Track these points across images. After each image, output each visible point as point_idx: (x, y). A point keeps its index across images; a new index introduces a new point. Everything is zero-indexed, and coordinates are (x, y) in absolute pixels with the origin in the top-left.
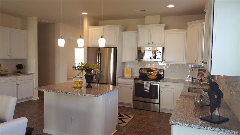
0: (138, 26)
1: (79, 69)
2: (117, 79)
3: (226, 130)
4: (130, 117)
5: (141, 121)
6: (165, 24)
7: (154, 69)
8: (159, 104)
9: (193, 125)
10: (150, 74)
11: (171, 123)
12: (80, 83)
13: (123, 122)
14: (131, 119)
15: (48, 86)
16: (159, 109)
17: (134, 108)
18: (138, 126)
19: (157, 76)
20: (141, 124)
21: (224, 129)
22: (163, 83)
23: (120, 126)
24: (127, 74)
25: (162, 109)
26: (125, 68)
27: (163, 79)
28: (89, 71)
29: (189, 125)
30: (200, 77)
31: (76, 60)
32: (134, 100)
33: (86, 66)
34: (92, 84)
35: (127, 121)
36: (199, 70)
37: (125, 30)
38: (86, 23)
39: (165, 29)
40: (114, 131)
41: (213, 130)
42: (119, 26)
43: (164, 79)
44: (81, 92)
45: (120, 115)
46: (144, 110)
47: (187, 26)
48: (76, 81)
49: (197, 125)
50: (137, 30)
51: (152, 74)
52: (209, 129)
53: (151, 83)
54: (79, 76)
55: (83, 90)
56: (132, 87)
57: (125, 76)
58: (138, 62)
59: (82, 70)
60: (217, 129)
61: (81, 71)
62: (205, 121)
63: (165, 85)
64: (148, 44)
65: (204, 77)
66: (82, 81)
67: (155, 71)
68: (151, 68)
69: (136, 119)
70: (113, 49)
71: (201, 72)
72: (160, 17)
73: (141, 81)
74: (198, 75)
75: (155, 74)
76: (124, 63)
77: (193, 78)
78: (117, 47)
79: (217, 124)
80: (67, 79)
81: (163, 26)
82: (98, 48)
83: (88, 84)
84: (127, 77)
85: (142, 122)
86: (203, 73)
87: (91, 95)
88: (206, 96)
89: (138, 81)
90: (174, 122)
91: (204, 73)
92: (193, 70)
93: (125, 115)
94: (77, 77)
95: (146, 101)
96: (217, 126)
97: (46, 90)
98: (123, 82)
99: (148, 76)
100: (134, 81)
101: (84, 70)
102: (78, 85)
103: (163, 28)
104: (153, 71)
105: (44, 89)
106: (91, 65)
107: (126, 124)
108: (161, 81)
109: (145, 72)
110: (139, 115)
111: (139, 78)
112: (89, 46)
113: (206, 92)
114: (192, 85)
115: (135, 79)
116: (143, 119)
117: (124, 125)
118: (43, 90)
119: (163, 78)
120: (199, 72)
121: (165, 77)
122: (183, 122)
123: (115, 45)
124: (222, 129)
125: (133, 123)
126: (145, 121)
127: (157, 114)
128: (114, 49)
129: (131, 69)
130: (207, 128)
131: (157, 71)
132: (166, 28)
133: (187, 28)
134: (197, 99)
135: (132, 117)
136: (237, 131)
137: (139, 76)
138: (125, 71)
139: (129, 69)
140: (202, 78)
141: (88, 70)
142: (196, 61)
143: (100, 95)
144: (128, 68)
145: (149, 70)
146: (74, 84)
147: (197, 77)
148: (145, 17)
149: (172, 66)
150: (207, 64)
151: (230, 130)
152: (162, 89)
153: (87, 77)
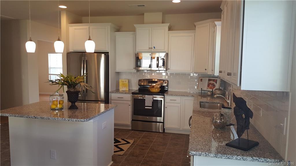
0: (135, 26)
1: (58, 84)
2: (110, 94)
3: (259, 159)
4: (128, 143)
5: (143, 146)
6: (168, 24)
7: (156, 80)
8: (163, 123)
9: (220, 155)
10: (152, 87)
11: (192, 153)
12: (59, 103)
13: (120, 150)
14: (130, 145)
15: (13, 108)
16: (164, 129)
17: (133, 130)
18: (140, 153)
19: (160, 89)
20: (143, 149)
21: (257, 158)
22: (168, 98)
23: (118, 156)
24: (123, 88)
25: (167, 129)
26: (120, 80)
27: (167, 92)
28: (72, 86)
29: (214, 155)
30: (211, 88)
31: (51, 69)
32: (132, 120)
33: (68, 80)
34: (76, 104)
35: (125, 147)
36: (209, 80)
37: (118, 30)
38: (64, 20)
39: (168, 31)
40: (110, 163)
41: (244, 160)
42: (110, 24)
43: (169, 92)
44: (62, 115)
45: (116, 141)
46: (145, 131)
47: (195, 26)
48: (55, 101)
49: (224, 154)
50: (134, 30)
51: (155, 87)
52: (239, 158)
53: (153, 98)
54: (57, 93)
55: (64, 113)
56: (130, 104)
57: (120, 90)
58: (137, 72)
59: (63, 84)
60: (249, 158)
61: (61, 86)
62: (232, 147)
63: (170, 100)
64: (148, 49)
65: (215, 89)
66: (62, 100)
67: (158, 83)
68: (152, 79)
69: (137, 145)
70: (103, 55)
71: (212, 82)
72: (162, 14)
73: (142, 95)
74: (208, 86)
75: (159, 87)
76: (118, 73)
77: (202, 90)
78: (108, 53)
79: (247, 151)
80: (40, 95)
81: (166, 26)
82: (83, 54)
83: (72, 104)
84: (123, 91)
85: (144, 148)
86: (213, 83)
87: (78, 119)
88: (227, 114)
89: (136, 96)
90: (195, 153)
91: (215, 83)
92: (201, 80)
93: (122, 139)
94: (55, 95)
95: (148, 120)
96: (248, 154)
97: (11, 114)
98: (118, 98)
99: (149, 89)
100: (132, 96)
101: (66, 85)
102: (56, 105)
103: (167, 28)
104: (155, 82)
105: (7, 113)
106: (75, 78)
107: (124, 151)
108: (165, 94)
109: (145, 84)
110: (140, 138)
111: (138, 92)
112: (70, 51)
113: (227, 109)
114: (201, 98)
115: (133, 93)
116: (145, 143)
117: (121, 153)
118: (7, 115)
119: (167, 90)
120: (209, 83)
121: (169, 90)
122: (206, 152)
123: (106, 50)
124: (254, 158)
125: (133, 149)
126: (148, 145)
127: (162, 135)
128: (105, 55)
129: (127, 81)
130: (237, 157)
131: (160, 83)
132: (170, 29)
133: (195, 30)
134: (216, 119)
135: (131, 141)
136: (272, 158)
137: (138, 89)
138: (121, 84)
139: (125, 80)
140: (213, 90)
141: (72, 84)
142: (206, 70)
143: (90, 119)
144: (123, 79)
145: (151, 81)
146: (50, 104)
147: (207, 89)
148: (144, 14)
149: (177, 76)
150: (231, 75)
151: (264, 157)
152: (166, 105)
153: (70, 94)
